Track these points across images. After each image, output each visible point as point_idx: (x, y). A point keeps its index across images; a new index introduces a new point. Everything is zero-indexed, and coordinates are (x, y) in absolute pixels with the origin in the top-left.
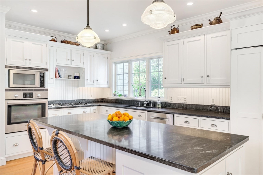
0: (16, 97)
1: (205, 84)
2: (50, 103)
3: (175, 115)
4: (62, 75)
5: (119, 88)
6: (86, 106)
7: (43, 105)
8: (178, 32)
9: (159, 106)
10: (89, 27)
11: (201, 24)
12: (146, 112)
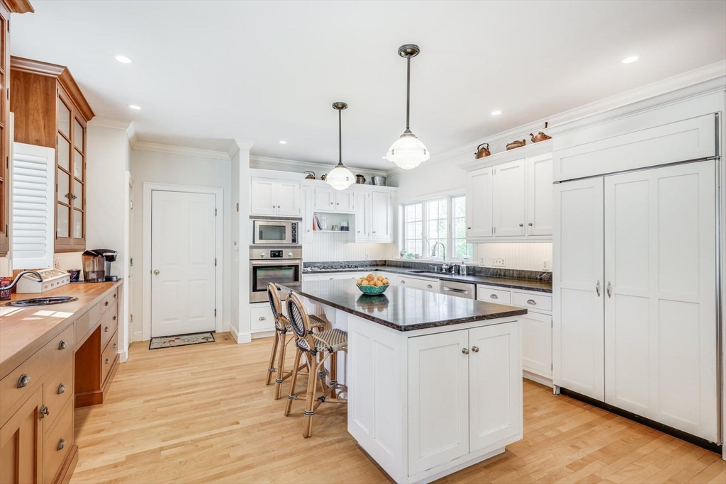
0: (262, 256)
1: (526, 237)
2: (306, 265)
3: (478, 285)
4: (324, 225)
5: (409, 244)
6: (355, 271)
7: (296, 267)
8: (488, 154)
9: (462, 271)
10: (342, 164)
11: (522, 141)
12: (438, 280)
